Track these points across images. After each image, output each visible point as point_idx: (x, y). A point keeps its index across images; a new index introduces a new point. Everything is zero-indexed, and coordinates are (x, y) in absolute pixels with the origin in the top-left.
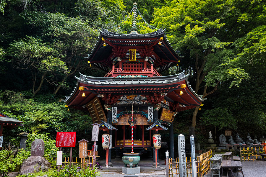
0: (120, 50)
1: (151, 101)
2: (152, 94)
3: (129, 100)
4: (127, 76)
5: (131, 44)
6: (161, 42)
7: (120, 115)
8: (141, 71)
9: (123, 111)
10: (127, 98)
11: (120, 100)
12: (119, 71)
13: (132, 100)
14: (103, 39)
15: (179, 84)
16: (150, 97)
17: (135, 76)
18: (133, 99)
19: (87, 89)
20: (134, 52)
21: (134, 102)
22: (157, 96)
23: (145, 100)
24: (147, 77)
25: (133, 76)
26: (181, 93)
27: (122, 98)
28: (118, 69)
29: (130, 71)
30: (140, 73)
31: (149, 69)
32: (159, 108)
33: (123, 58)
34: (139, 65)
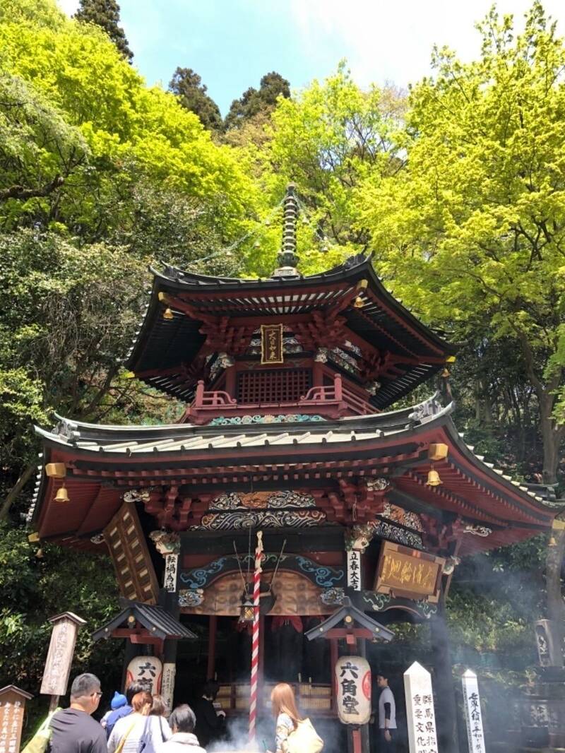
0: (227, 331)
1: (332, 512)
2: (333, 485)
3: (248, 511)
4: (247, 419)
5: (274, 309)
6: (362, 297)
7: (210, 571)
8: (296, 398)
9: (223, 555)
10: (240, 504)
11: (215, 512)
12: (219, 402)
13: (258, 510)
14: (161, 296)
15: (422, 445)
16: (326, 496)
17: (276, 416)
18: (265, 504)
19: (76, 472)
20: (277, 335)
21: (268, 517)
22: (355, 493)
23: (311, 509)
24: (321, 419)
25: (269, 419)
26: (434, 478)
27: (222, 502)
28: (215, 396)
29: (257, 400)
30: (295, 404)
31: (326, 390)
32: (364, 540)
33: (241, 355)
34: (296, 378)
